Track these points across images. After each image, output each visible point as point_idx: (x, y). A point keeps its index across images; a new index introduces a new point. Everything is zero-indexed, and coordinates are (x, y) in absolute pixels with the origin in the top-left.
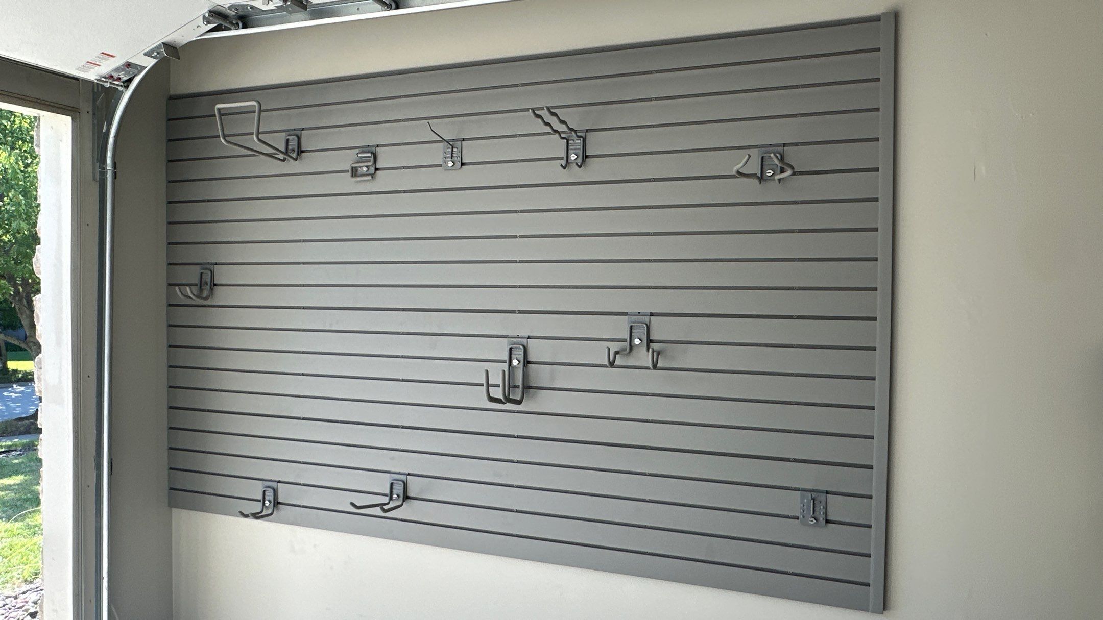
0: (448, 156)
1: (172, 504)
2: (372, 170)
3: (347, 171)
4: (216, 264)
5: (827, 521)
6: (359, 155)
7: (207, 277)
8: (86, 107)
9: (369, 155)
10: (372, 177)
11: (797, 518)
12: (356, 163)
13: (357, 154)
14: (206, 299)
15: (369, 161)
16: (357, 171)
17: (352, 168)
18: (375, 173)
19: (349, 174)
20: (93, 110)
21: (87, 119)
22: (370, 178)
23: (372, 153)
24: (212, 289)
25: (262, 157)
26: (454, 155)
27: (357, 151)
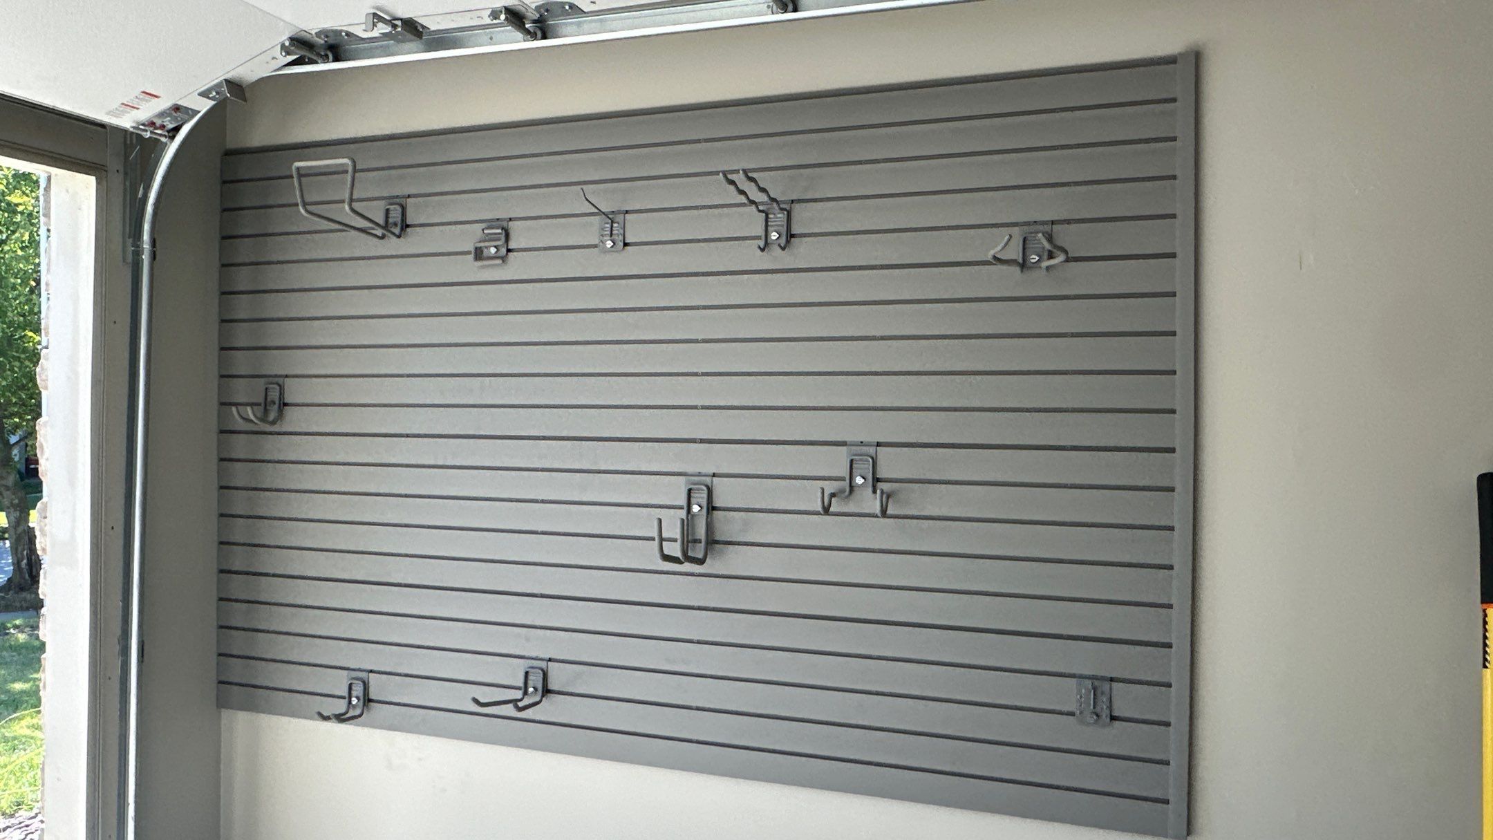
0: (606, 233)
1: (222, 703)
2: (503, 251)
3: (468, 253)
4: (287, 376)
5: (1113, 718)
6: (485, 232)
7: (274, 394)
8: (114, 164)
9: (499, 231)
10: (503, 261)
11: (1072, 714)
12: (480, 242)
13: (483, 230)
14: (273, 423)
15: (499, 240)
16: (482, 252)
17: (476, 249)
18: (507, 254)
19: (471, 257)
20: (125, 166)
21: (117, 180)
22: (499, 262)
23: (503, 229)
24: (281, 411)
25: (353, 232)
26: (613, 232)
27: (483, 225)
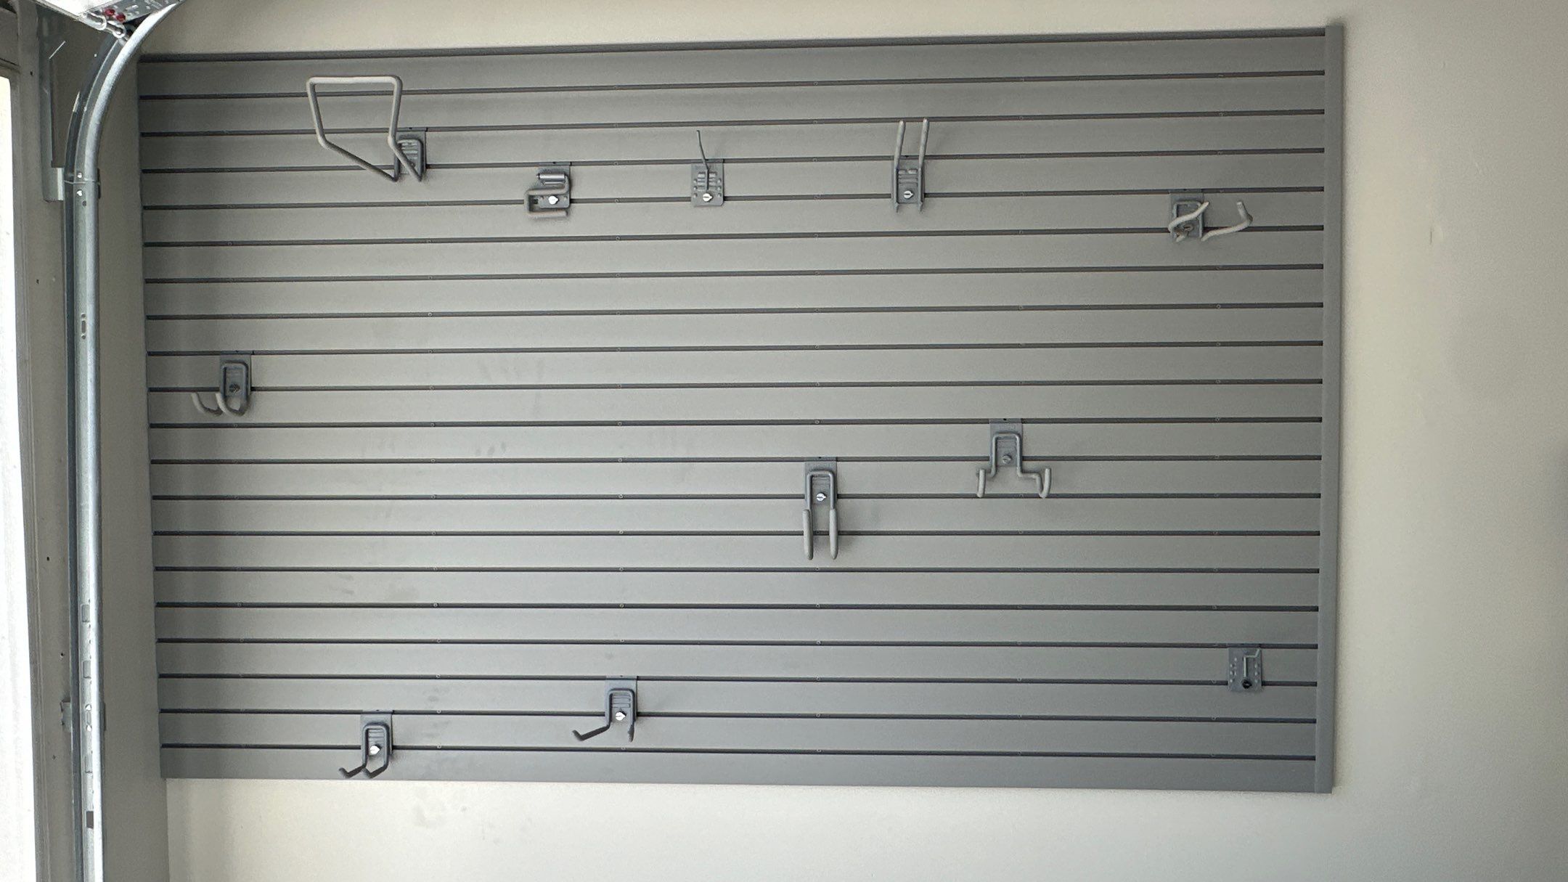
0: (702, 184)
1: (170, 770)
2: (565, 201)
3: (521, 202)
4: (253, 353)
5: (1264, 684)
6: (542, 177)
7: (237, 376)
8: (28, 62)
9: (562, 177)
10: (567, 213)
11: (1226, 683)
12: (533, 190)
13: (539, 175)
14: (241, 412)
15: (562, 187)
16: (536, 202)
17: (529, 197)
18: (570, 206)
19: (524, 207)
20: (41, 67)
21: (31, 85)
22: (563, 214)
23: (565, 175)
24: (248, 398)
25: (369, 172)
26: (710, 184)
